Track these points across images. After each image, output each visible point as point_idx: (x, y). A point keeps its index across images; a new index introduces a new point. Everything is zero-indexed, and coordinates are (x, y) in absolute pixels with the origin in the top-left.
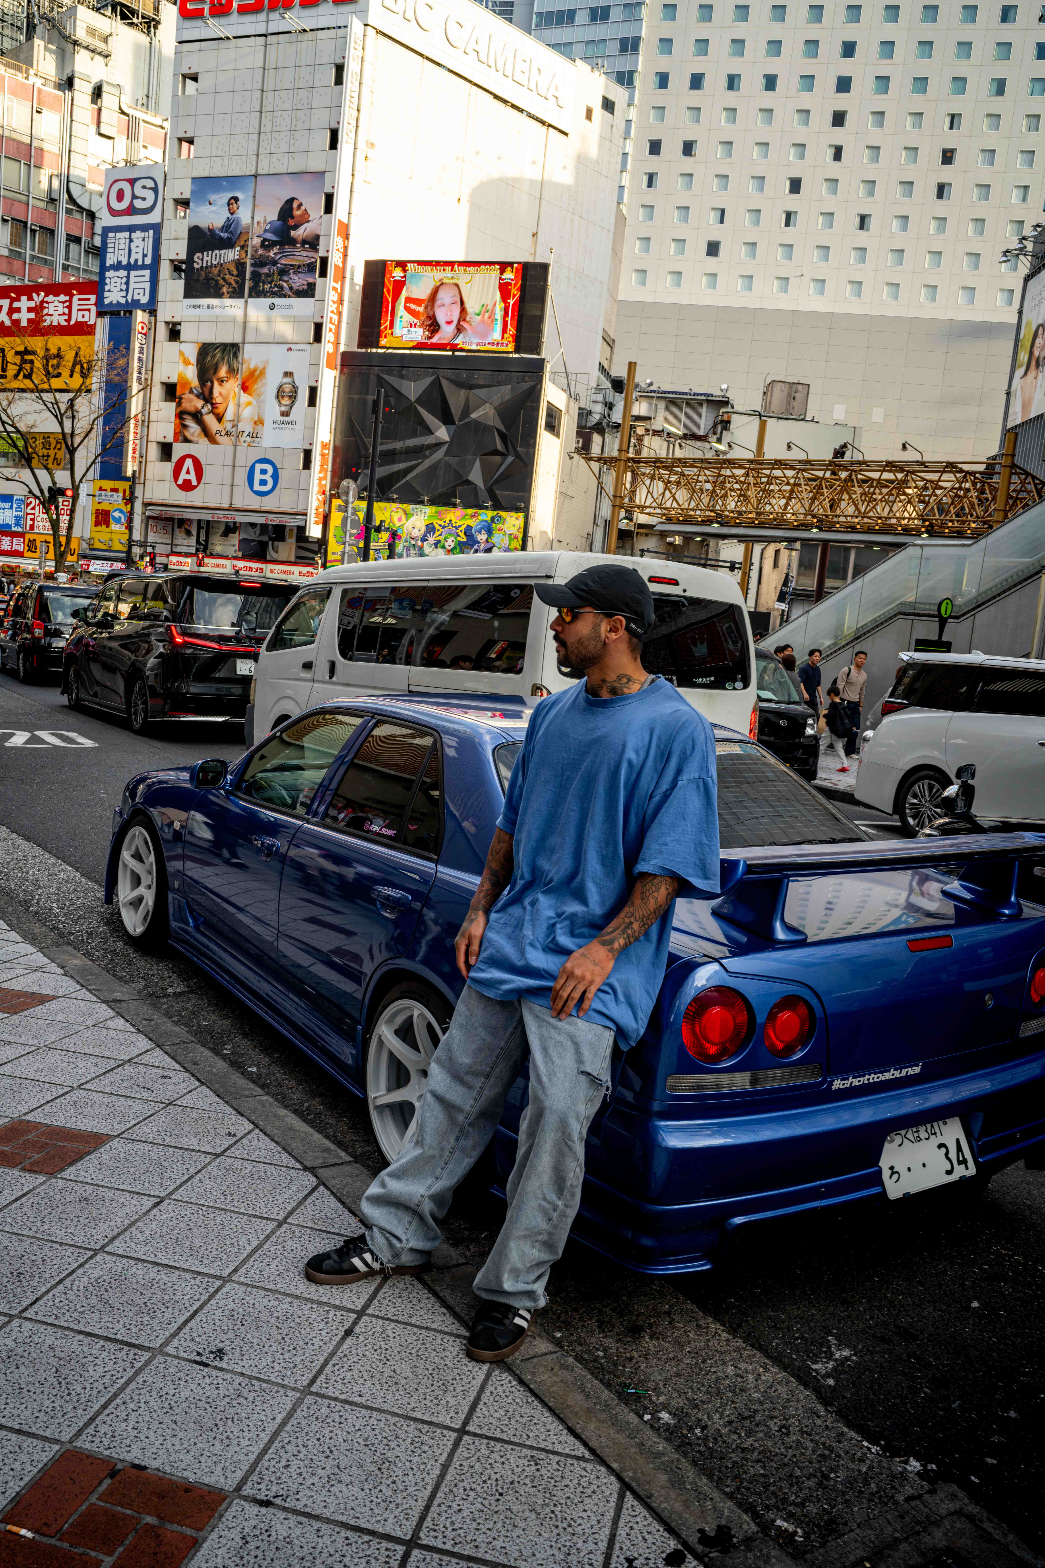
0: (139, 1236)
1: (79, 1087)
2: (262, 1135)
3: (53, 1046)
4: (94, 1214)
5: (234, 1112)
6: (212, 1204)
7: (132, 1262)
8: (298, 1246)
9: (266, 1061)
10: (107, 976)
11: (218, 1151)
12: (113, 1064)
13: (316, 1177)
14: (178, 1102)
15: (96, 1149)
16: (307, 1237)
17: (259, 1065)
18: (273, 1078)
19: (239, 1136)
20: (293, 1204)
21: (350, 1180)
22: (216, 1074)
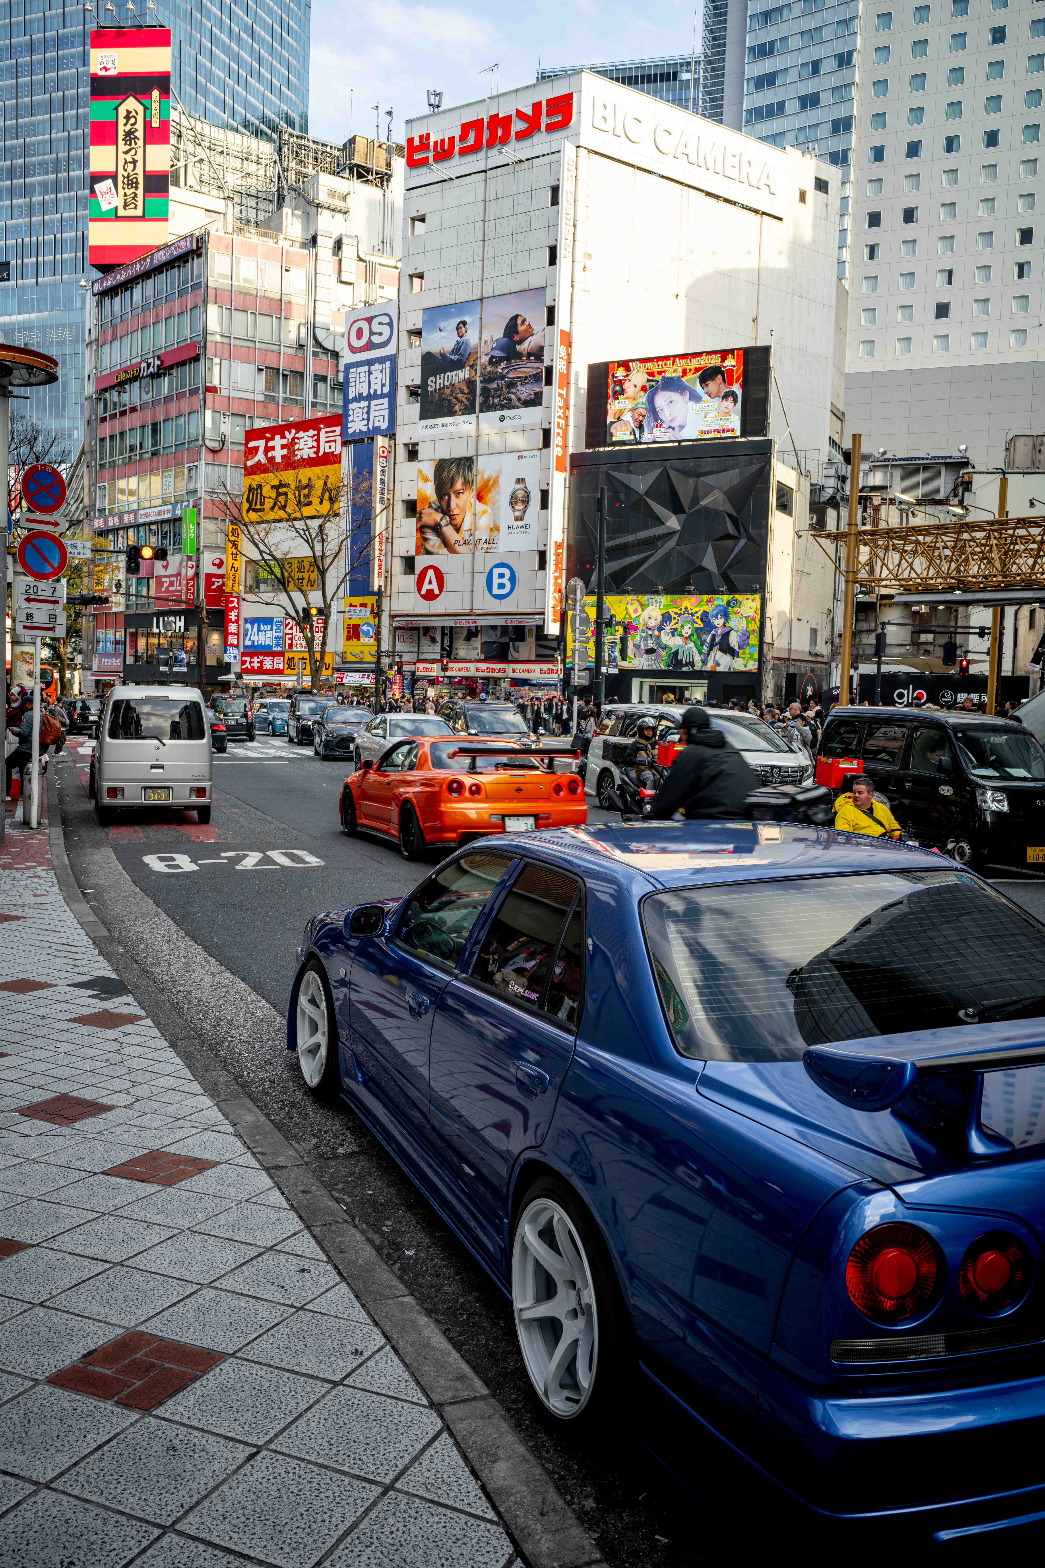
0: (220, 1505)
1: (210, 1285)
2: (392, 1355)
3: (196, 1229)
4: (178, 1471)
5: (368, 1321)
6: (312, 1459)
7: (202, 1547)
8: (400, 1525)
9: (426, 1241)
10: (277, 1135)
11: (337, 1378)
12: (254, 1252)
13: (442, 1417)
14: (309, 1307)
15: (205, 1372)
16: (412, 1512)
17: (418, 1247)
18: (430, 1264)
19: (366, 1355)
20: (407, 1458)
21: (480, 1423)
22: (361, 1266)
